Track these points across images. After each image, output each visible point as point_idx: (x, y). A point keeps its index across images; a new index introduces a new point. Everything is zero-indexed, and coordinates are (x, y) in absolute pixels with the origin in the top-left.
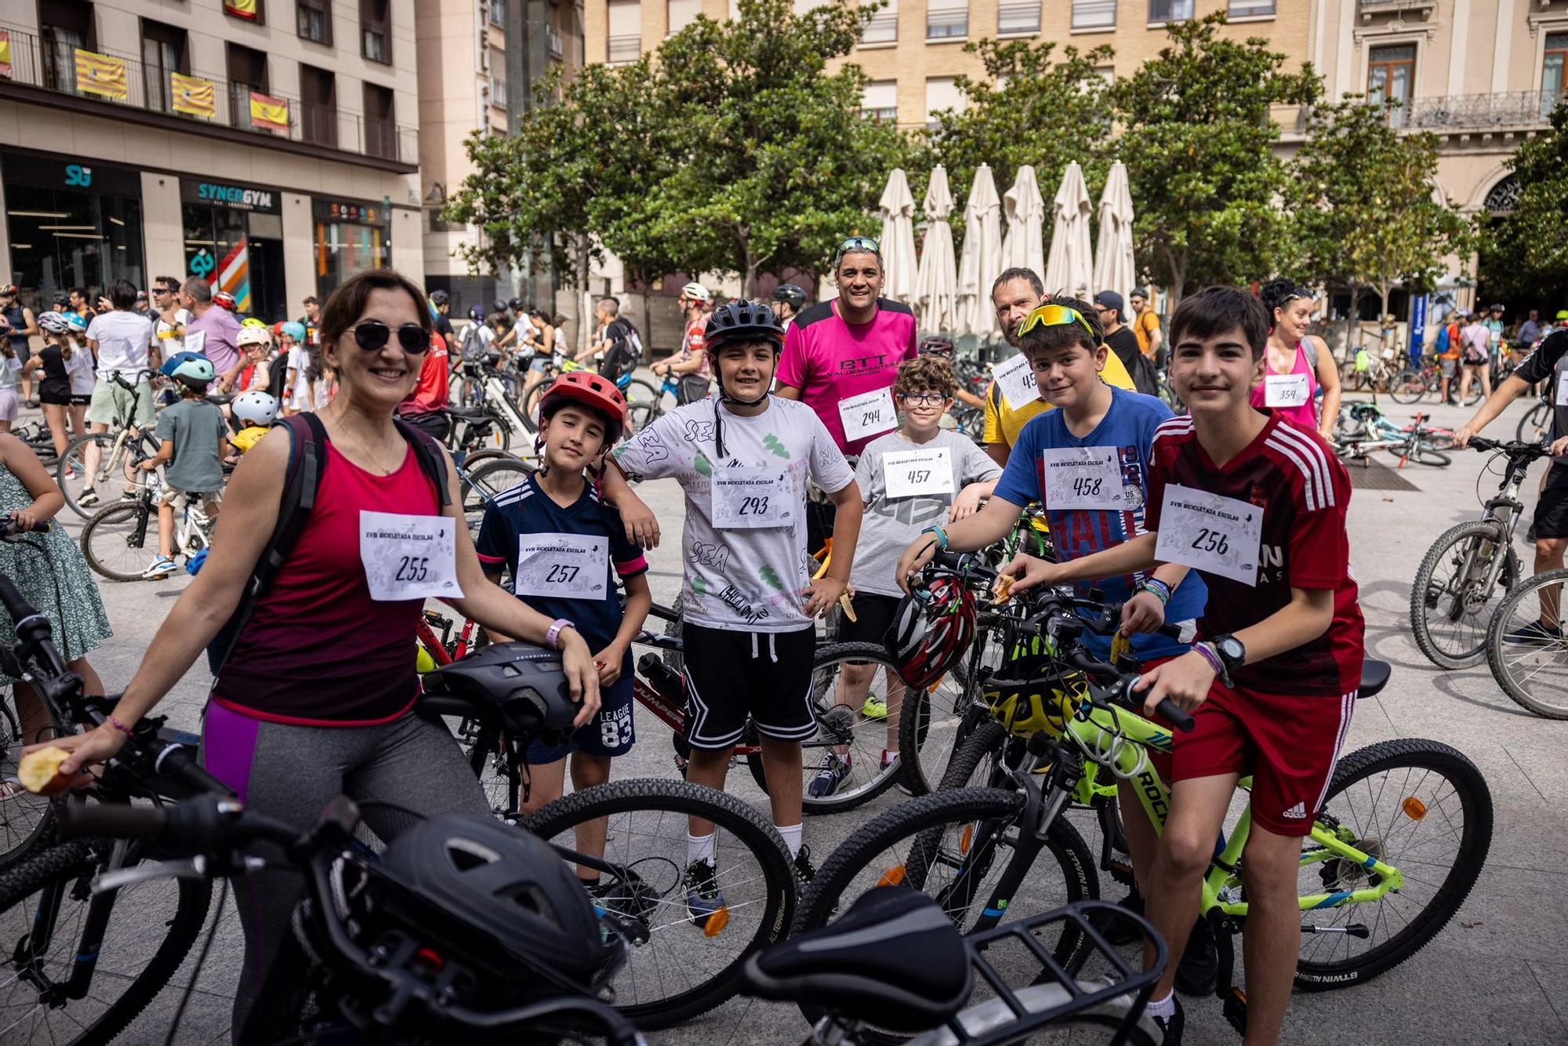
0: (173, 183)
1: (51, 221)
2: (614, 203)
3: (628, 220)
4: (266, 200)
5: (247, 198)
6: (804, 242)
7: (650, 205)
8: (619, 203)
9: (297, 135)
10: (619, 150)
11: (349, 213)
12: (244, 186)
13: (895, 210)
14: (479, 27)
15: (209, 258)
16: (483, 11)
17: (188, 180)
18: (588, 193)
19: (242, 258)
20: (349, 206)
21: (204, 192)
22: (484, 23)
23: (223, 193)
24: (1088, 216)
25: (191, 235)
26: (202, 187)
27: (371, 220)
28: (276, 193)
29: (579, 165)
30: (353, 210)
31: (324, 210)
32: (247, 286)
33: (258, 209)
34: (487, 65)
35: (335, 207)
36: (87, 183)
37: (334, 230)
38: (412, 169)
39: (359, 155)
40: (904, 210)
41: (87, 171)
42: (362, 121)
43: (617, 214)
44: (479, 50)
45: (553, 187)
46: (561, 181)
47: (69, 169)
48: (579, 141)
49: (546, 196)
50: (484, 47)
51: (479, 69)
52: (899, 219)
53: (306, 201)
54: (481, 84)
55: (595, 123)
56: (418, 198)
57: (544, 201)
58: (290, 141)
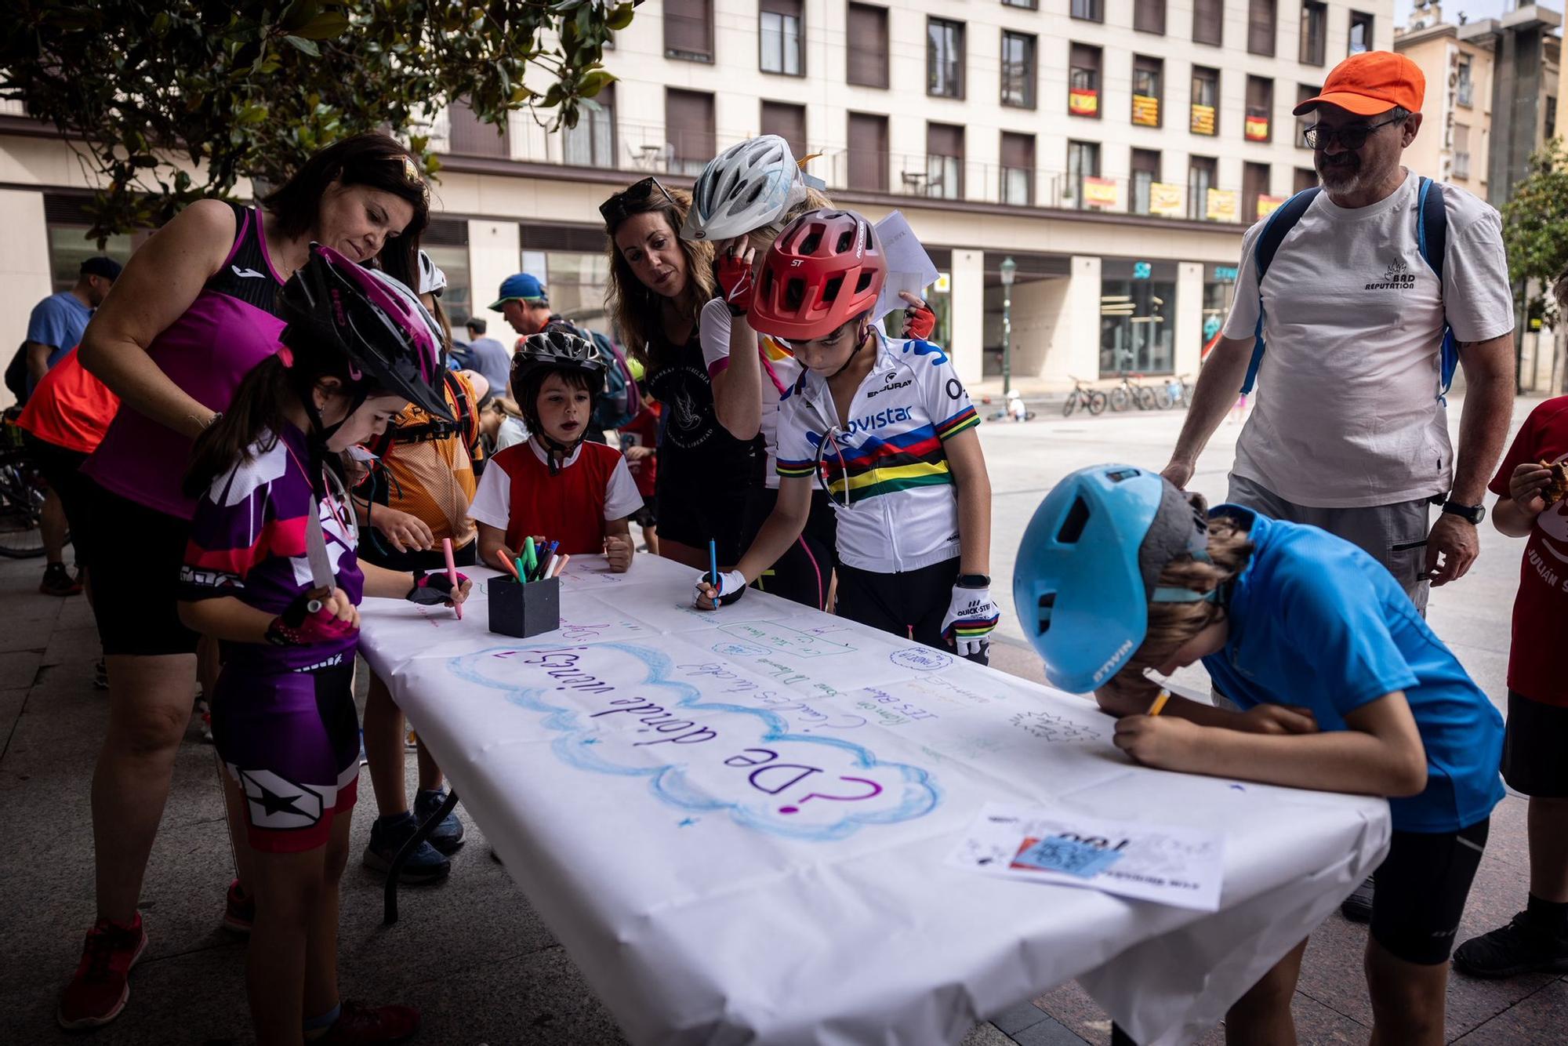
0: (1199, 269)
14: (1446, 109)
15: (1218, 321)
16: (1451, 95)
17: (1208, 266)
21: (1218, 275)
22: (1451, 104)
23: (1231, 272)
26: (1218, 270)
34: (1451, 140)
36: (1147, 275)
41: (1148, 266)
44: (1444, 128)
45: (1547, 242)
47: (1137, 266)
49: (1539, 249)
50: (1449, 126)
51: (1443, 146)
54: (1444, 158)
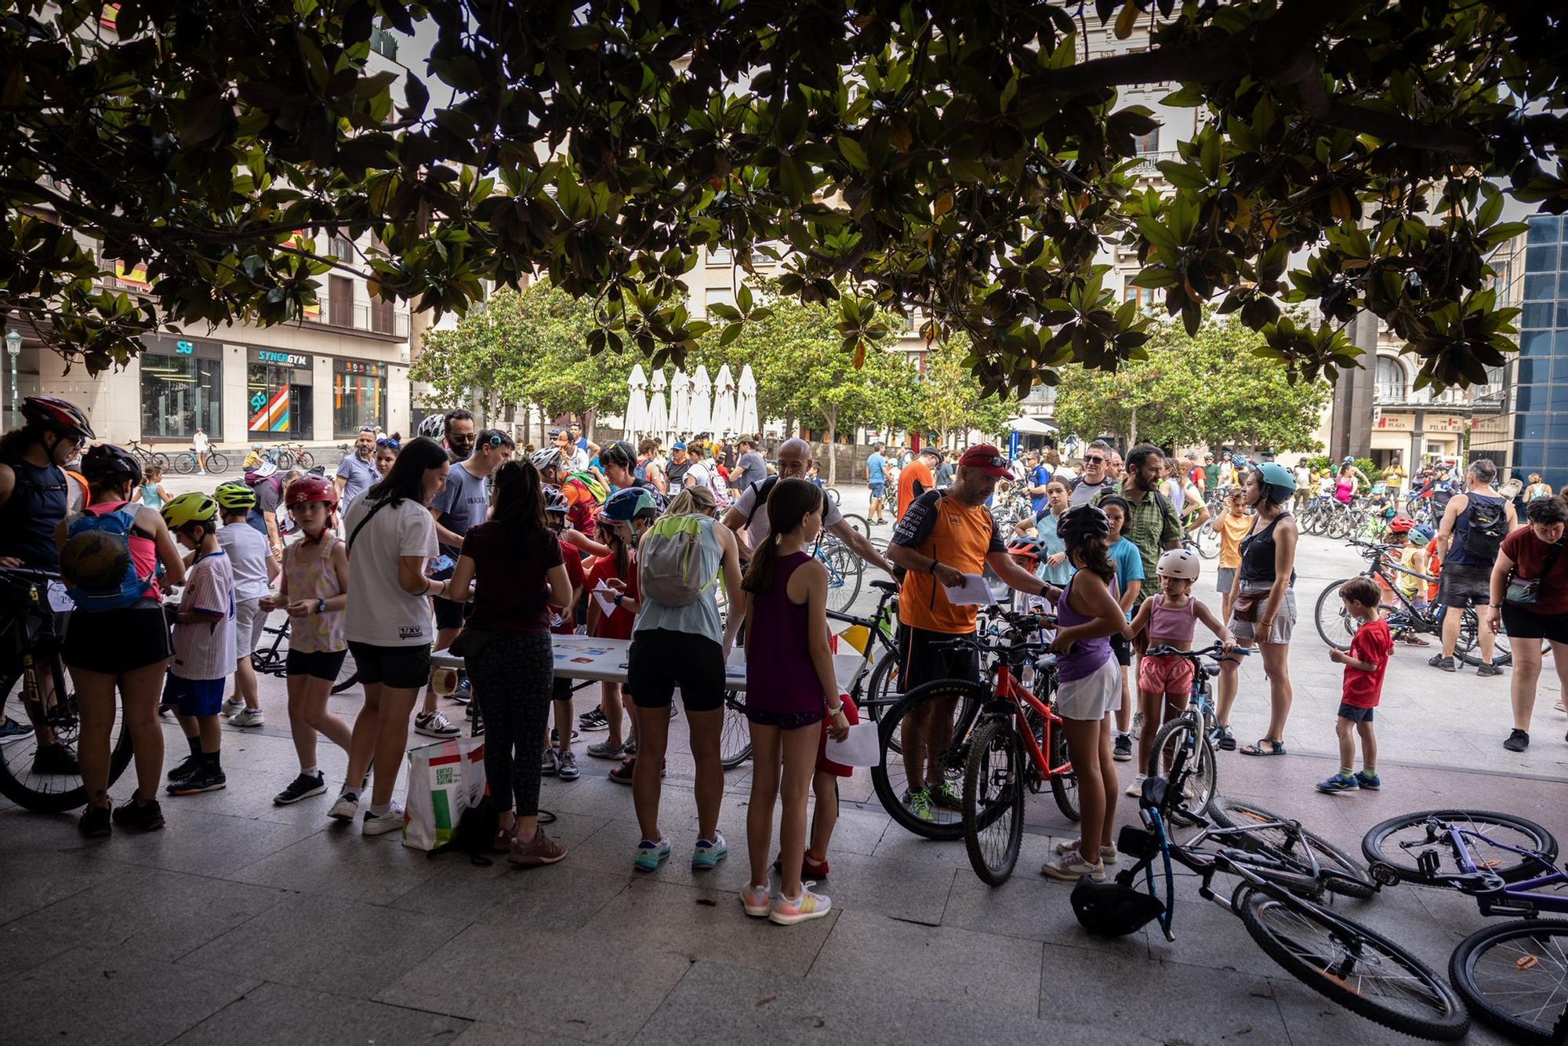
0: (243, 350)
1: (167, 373)
2: (511, 372)
3: (520, 382)
4: (303, 361)
5: (290, 360)
6: (615, 399)
7: (532, 374)
8: (514, 372)
9: (326, 320)
10: (514, 341)
11: (359, 369)
12: (288, 352)
13: (635, 386)
15: (263, 397)
17: (252, 348)
18: (495, 366)
19: (285, 396)
20: (359, 364)
21: (262, 357)
23: (274, 356)
24: (732, 392)
25: (253, 378)
26: (261, 353)
27: (374, 373)
28: (309, 356)
29: (491, 348)
30: (361, 367)
31: (341, 366)
32: (287, 415)
33: (297, 366)
35: (349, 364)
36: (189, 352)
37: (348, 379)
38: (404, 340)
39: (367, 332)
40: (640, 386)
41: (190, 344)
42: (370, 310)
43: (513, 378)
45: (473, 362)
46: (478, 359)
47: (179, 344)
48: (490, 335)
52: (638, 390)
53: (330, 361)
55: (501, 324)
56: (407, 359)
57: (466, 371)
58: (321, 324)
